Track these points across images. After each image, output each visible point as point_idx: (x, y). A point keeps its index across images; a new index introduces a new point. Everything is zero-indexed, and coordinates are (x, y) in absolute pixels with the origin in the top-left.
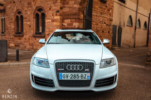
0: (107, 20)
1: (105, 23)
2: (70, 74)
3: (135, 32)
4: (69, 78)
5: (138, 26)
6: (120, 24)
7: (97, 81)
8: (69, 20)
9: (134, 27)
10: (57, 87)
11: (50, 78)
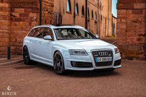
0: (49, 6)
1: (47, 10)
2: (101, 58)
3: (74, 20)
4: (101, 61)
5: (76, 13)
6: (60, 10)
7: (115, 61)
8: (23, 9)
9: (73, 14)
10: (95, 67)
11: (90, 61)
